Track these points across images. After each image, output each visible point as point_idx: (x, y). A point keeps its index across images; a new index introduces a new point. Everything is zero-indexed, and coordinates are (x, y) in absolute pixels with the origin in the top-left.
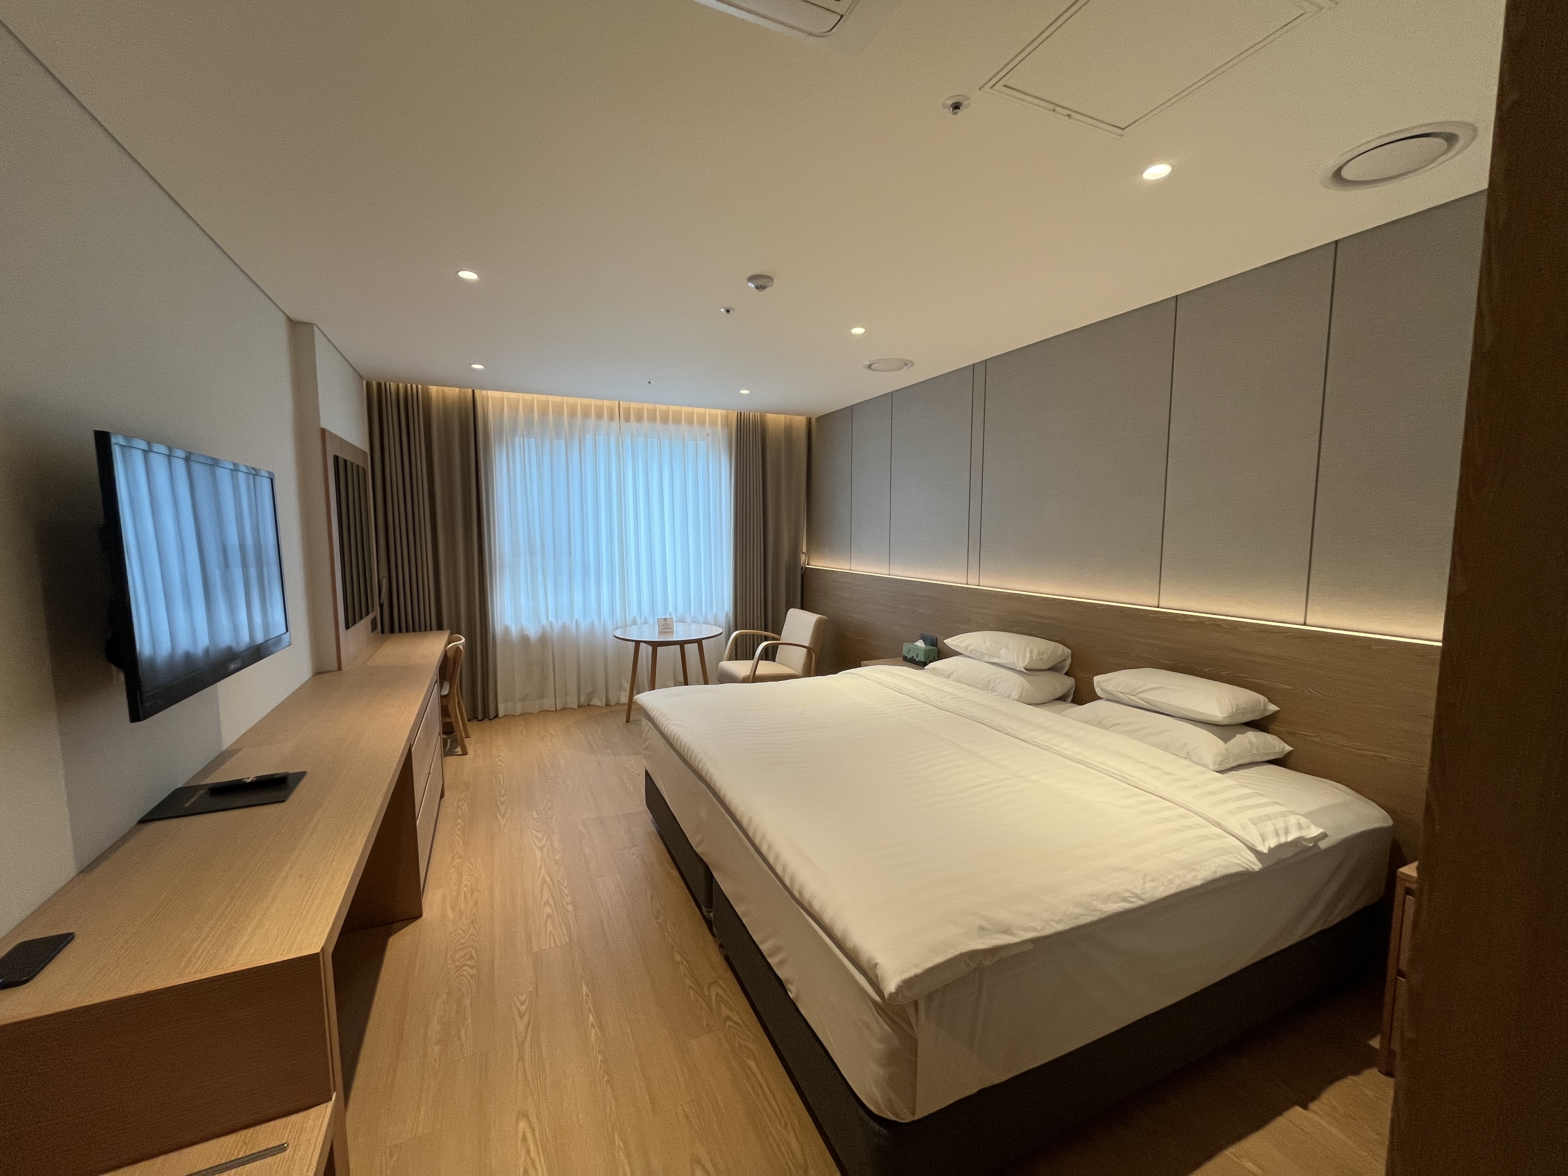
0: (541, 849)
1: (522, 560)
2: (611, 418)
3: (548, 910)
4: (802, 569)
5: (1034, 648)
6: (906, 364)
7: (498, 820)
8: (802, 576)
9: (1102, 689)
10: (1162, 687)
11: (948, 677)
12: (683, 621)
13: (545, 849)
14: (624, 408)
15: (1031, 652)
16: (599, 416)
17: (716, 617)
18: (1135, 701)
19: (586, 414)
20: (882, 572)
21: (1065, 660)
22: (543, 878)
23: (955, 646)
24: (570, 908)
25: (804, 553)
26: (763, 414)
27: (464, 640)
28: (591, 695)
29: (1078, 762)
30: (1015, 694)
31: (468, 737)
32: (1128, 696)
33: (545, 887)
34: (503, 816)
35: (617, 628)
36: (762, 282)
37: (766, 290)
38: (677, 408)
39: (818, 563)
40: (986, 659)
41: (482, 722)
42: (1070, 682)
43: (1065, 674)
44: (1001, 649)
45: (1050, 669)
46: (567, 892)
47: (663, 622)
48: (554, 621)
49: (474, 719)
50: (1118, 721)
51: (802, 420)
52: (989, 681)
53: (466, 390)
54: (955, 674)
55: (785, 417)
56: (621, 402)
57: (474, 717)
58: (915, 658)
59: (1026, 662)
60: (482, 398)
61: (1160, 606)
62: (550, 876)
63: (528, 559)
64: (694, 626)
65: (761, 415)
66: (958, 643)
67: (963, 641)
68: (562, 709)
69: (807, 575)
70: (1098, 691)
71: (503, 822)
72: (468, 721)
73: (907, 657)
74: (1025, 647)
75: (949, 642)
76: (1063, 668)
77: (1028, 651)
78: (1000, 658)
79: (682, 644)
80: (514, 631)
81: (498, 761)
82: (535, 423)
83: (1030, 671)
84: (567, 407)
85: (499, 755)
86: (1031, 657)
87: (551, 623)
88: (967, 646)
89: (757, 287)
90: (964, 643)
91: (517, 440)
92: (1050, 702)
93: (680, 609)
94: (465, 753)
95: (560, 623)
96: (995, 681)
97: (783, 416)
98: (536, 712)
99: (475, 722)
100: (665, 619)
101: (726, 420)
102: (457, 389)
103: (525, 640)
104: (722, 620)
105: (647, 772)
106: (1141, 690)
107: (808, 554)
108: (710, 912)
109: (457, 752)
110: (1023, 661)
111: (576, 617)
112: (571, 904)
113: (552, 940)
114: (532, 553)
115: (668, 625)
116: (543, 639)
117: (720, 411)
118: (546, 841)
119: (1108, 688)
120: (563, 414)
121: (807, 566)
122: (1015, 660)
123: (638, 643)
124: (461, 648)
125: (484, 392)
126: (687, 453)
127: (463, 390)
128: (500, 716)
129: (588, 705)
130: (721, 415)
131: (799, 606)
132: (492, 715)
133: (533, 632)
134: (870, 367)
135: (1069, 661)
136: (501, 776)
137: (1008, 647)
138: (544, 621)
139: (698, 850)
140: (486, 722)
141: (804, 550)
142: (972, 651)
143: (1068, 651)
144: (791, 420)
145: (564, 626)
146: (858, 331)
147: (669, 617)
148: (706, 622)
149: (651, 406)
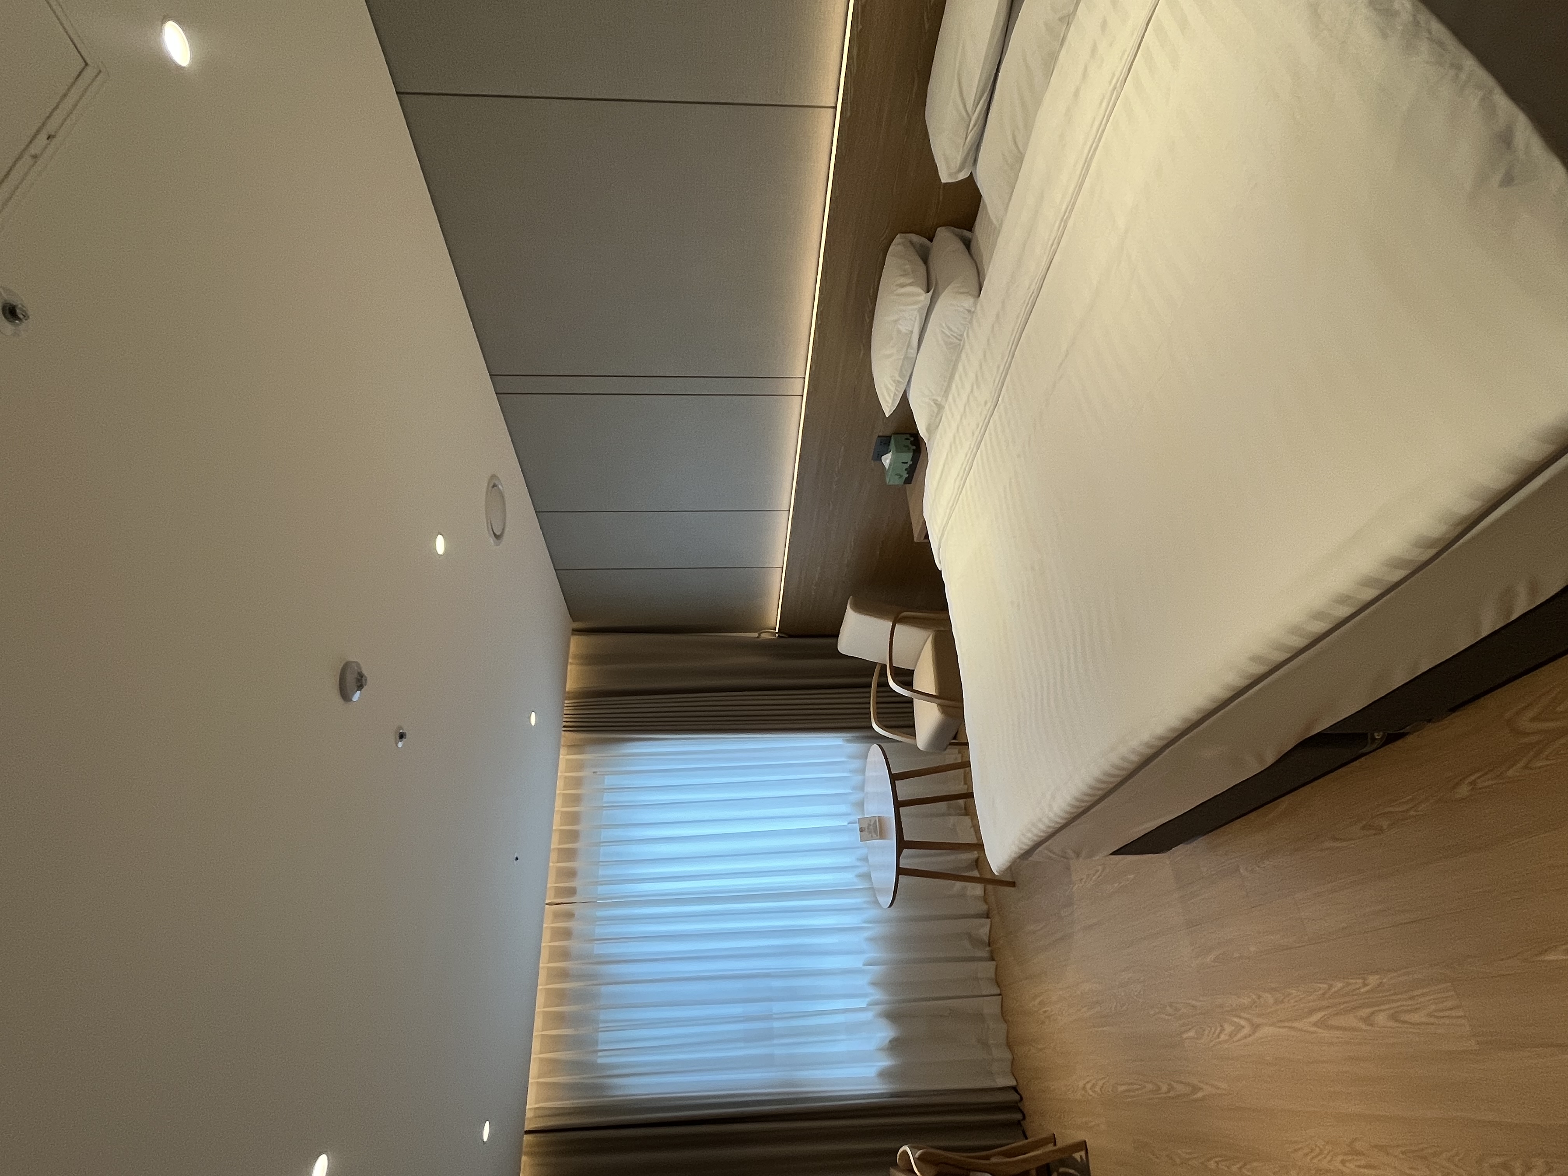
0: (1256, 1027)
1: (777, 1051)
2: (570, 915)
3: (1381, 1019)
4: (782, 637)
5: (896, 283)
6: (494, 486)
7: (1203, 1099)
8: (790, 636)
9: (960, 170)
10: (959, 75)
11: (940, 407)
12: (860, 805)
13: (1256, 1020)
14: (556, 896)
15: (903, 286)
16: (567, 934)
17: (852, 757)
18: (978, 118)
19: (564, 954)
20: (784, 521)
21: (911, 243)
22: (1315, 1024)
23: (894, 400)
24: (1373, 980)
25: (759, 635)
26: (567, 695)
27: (906, 1148)
28: (976, 942)
29: (1088, 170)
30: (967, 302)
31: (1053, 1140)
32: (969, 131)
33: (1333, 1022)
34: (1195, 1089)
35: (876, 902)
36: (351, 679)
37: (365, 672)
38: (557, 818)
39: (774, 616)
40: (913, 352)
41: (1025, 1113)
42: (944, 235)
43: (931, 241)
44: (899, 331)
45: (925, 260)
46: (1339, 985)
47: (865, 833)
48: (868, 1000)
49: (1021, 1126)
50: (1010, 138)
51: (575, 641)
52: (946, 343)
53: (525, 1144)
54: (937, 398)
55: (571, 664)
56: (547, 901)
57: (1018, 1127)
58: (907, 466)
59: (918, 290)
60: (539, 1117)
61: (834, 105)
62: (1312, 1012)
63: (775, 1041)
64: (869, 789)
65: (569, 699)
66: (889, 394)
67: (887, 389)
68: (999, 986)
69: (789, 629)
70: (962, 176)
71: (1208, 1090)
72: (1026, 1138)
73: (906, 479)
74: (898, 295)
75: (888, 410)
76: (921, 245)
77: (903, 290)
78: (912, 332)
79: (898, 804)
80: (885, 1062)
81: (1094, 1092)
82: (576, 1033)
83: (930, 285)
84: (552, 984)
85: (1084, 1088)
86: (910, 284)
87: (869, 1004)
88: (894, 381)
89: (360, 687)
90: (890, 386)
91: (600, 1061)
92: (973, 259)
93: (843, 808)
94: (1082, 1146)
95: (871, 990)
96: (946, 335)
97: (569, 667)
98: (1004, 1026)
99: (1027, 1125)
100: (861, 830)
101: (575, 747)
102: (524, 1158)
103: (895, 1046)
104: (856, 747)
105: (1114, 853)
106: (961, 107)
107: (760, 630)
108: (1374, 739)
109: (1081, 1157)
110: (918, 295)
111: (859, 965)
112: (1364, 979)
113: (1447, 1013)
114: (767, 1036)
115: (869, 825)
116: (893, 1016)
117: (561, 757)
118: (1240, 1017)
119: (959, 158)
120: (563, 990)
121: (777, 631)
122: (915, 307)
123: (900, 871)
124: (919, 1152)
125: (529, 1114)
126: (622, 802)
127: (524, 1149)
128: (1014, 1083)
129: (989, 945)
130: (568, 754)
131: (835, 640)
132: (1016, 1097)
133: (885, 1033)
134: (498, 537)
135: (915, 238)
136: (1121, 1088)
137: (896, 321)
138: (869, 1015)
139: (1270, 760)
140: (1027, 1106)
141: (756, 635)
142: (901, 375)
143: (898, 239)
144: (575, 657)
145: (874, 984)
146: (440, 545)
147: (858, 824)
148: (863, 771)
149: (554, 856)
